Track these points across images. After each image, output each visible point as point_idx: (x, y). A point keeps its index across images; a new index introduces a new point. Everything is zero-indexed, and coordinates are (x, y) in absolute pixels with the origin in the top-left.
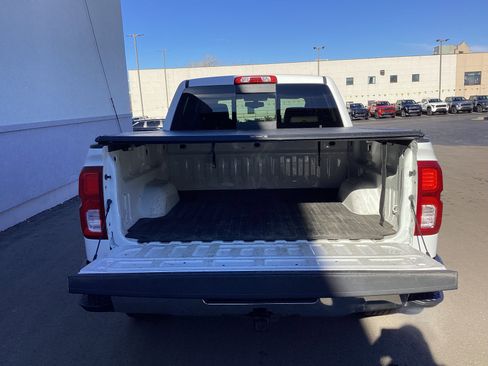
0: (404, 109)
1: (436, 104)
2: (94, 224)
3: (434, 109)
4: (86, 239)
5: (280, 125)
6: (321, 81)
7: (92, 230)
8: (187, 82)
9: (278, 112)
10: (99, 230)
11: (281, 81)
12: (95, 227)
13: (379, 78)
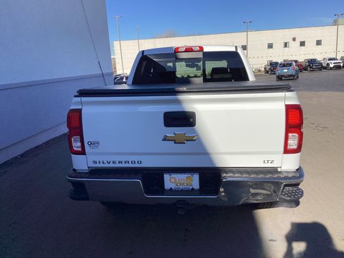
0: (309, 65)
1: (333, 62)
2: (76, 145)
3: (332, 66)
4: (72, 155)
5: (206, 80)
6: (234, 50)
7: (76, 149)
8: (143, 51)
9: (204, 70)
10: (80, 149)
11: (206, 49)
12: (77, 147)
13: (292, 44)
